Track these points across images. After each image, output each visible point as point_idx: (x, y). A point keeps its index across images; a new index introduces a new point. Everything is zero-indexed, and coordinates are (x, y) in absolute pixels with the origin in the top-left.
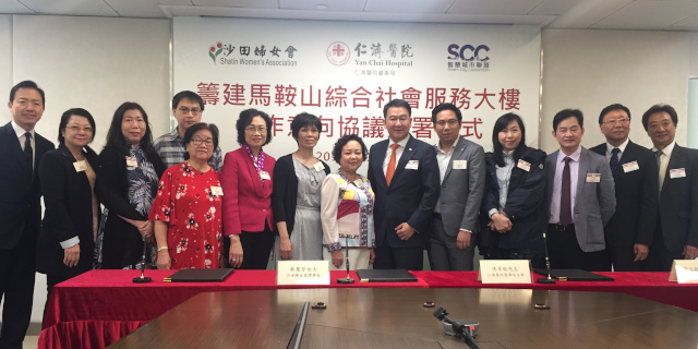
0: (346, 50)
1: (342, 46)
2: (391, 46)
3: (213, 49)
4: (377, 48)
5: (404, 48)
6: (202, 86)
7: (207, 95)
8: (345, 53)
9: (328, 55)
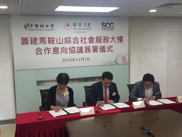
0: (70, 25)
1: (69, 24)
2: (84, 23)
3: (25, 26)
4: (80, 24)
6: (22, 39)
7: (25, 42)
8: (70, 26)
9: (65, 27)
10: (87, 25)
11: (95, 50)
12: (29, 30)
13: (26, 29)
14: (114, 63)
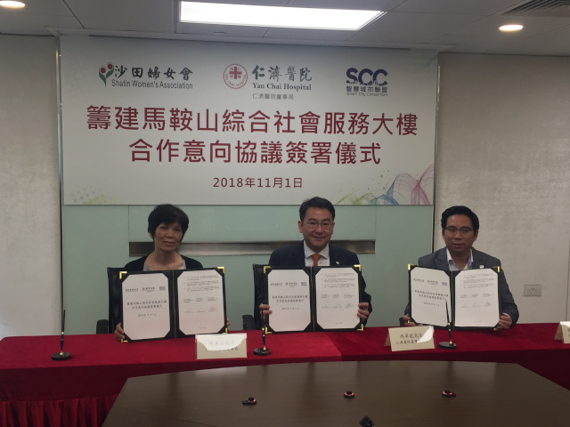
0: (244, 73)
1: (240, 69)
2: (289, 69)
4: (275, 72)
5: (302, 72)
6: (92, 109)
7: (98, 119)
8: (242, 76)
9: (225, 77)
10: (297, 76)
11: (321, 154)
12: (114, 83)
13: (104, 79)
14: (381, 202)
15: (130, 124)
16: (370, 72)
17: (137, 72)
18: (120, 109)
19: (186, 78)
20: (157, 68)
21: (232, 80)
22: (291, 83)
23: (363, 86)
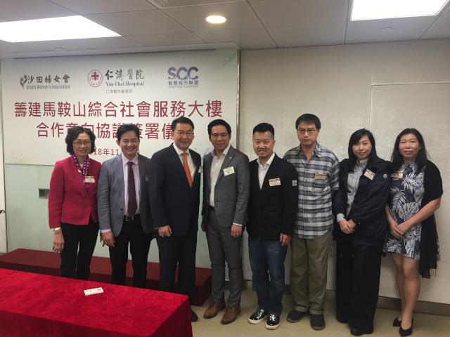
0: (100, 76)
1: (98, 73)
3: (22, 80)
5: (137, 73)
6: (17, 105)
7: (20, 110)
8: (99, 78)
9: (89, 79)
11: (152, 132)
13: (22, 85)
15: (37, 113)
16: (185, 70)
17: (39, 80)
18: (31, 103)
19: (66, 81)
20: (50, 76)
21: (93, 81)
22: (131, 81)
23: (180, 80)
